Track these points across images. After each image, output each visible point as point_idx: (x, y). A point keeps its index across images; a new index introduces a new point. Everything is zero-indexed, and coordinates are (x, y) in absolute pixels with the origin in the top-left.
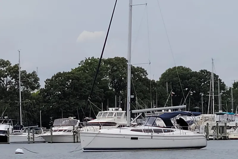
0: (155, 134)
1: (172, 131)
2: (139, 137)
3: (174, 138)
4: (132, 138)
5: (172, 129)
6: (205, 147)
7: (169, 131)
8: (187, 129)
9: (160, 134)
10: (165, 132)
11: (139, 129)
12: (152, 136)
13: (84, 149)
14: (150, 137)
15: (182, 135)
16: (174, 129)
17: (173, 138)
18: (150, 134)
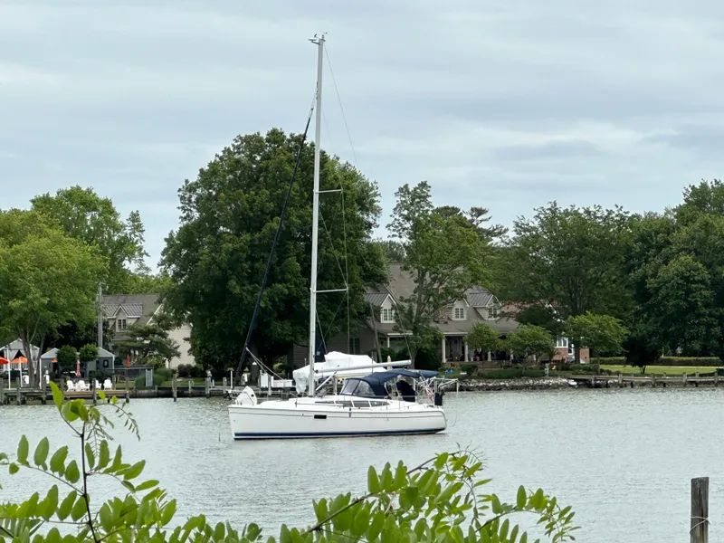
0: (354, 409)
1: (385, 404)
2: (328, 415)
3: (389, 416)
4: (317, 417)
5: (385, 400)
6: (443, 429)
7: (380, 404)
8: (413, 400)
9: (363, 410)
10: (373, 405)
11: (328, 400)
12: (350, 413)
13: (236, 435)
14: (348, 415)
15: (402, 410)
16: (389, 401)
17: (387, 416)
18: (347, 409)
